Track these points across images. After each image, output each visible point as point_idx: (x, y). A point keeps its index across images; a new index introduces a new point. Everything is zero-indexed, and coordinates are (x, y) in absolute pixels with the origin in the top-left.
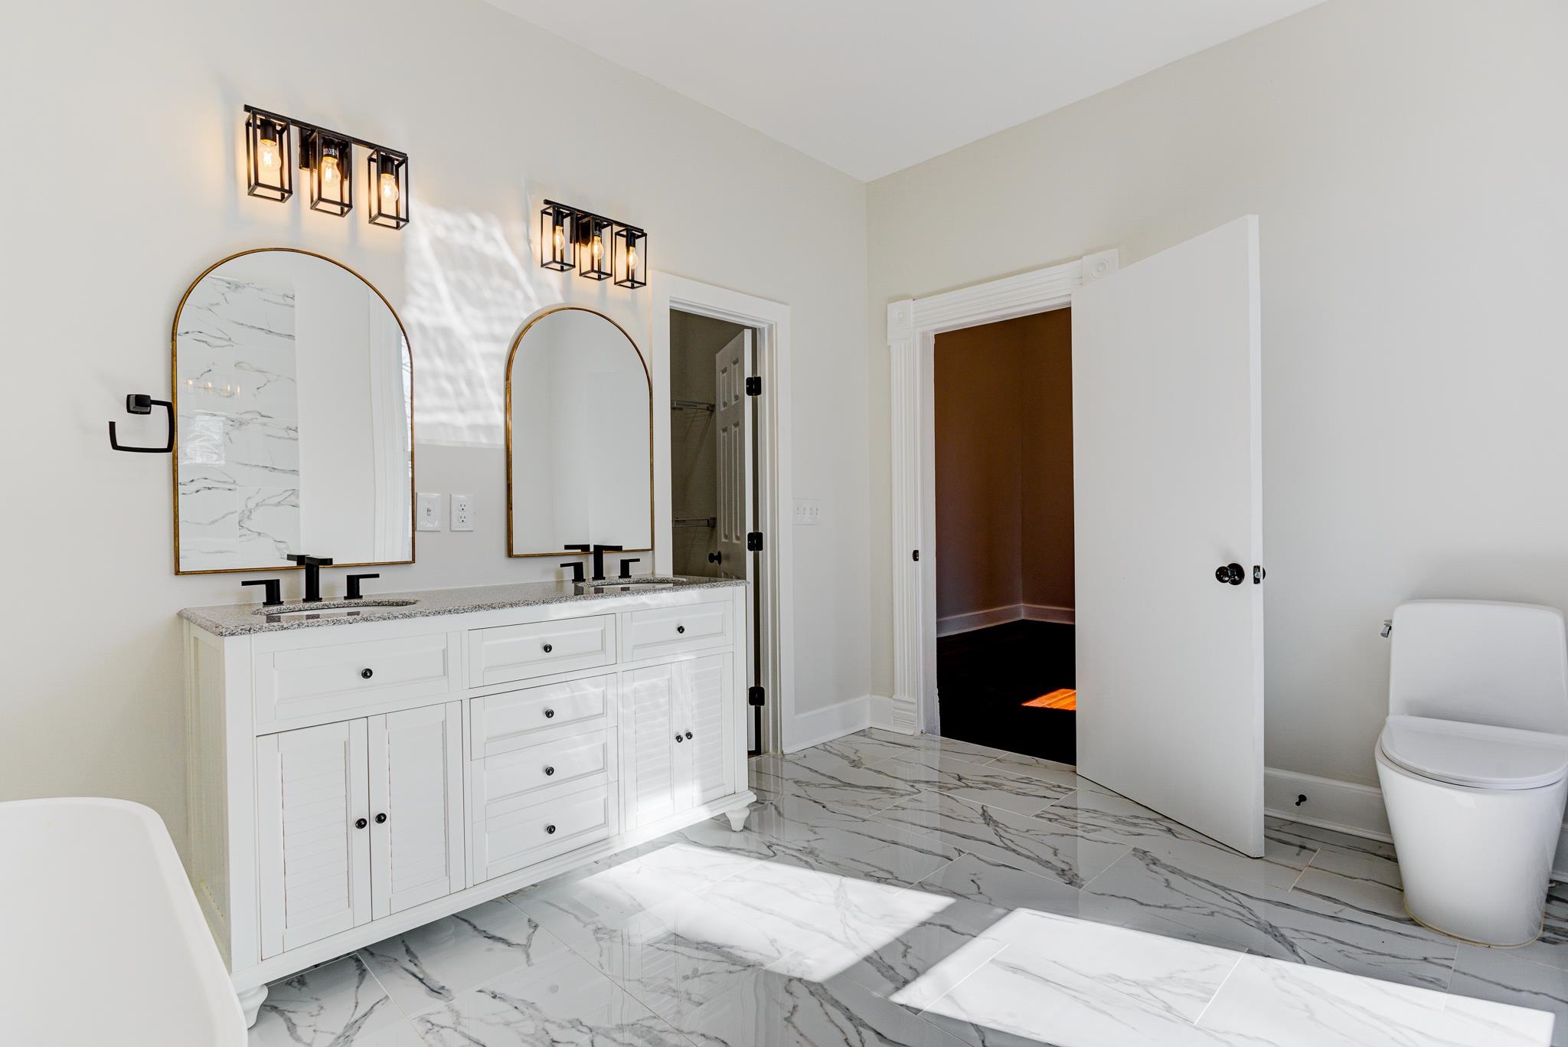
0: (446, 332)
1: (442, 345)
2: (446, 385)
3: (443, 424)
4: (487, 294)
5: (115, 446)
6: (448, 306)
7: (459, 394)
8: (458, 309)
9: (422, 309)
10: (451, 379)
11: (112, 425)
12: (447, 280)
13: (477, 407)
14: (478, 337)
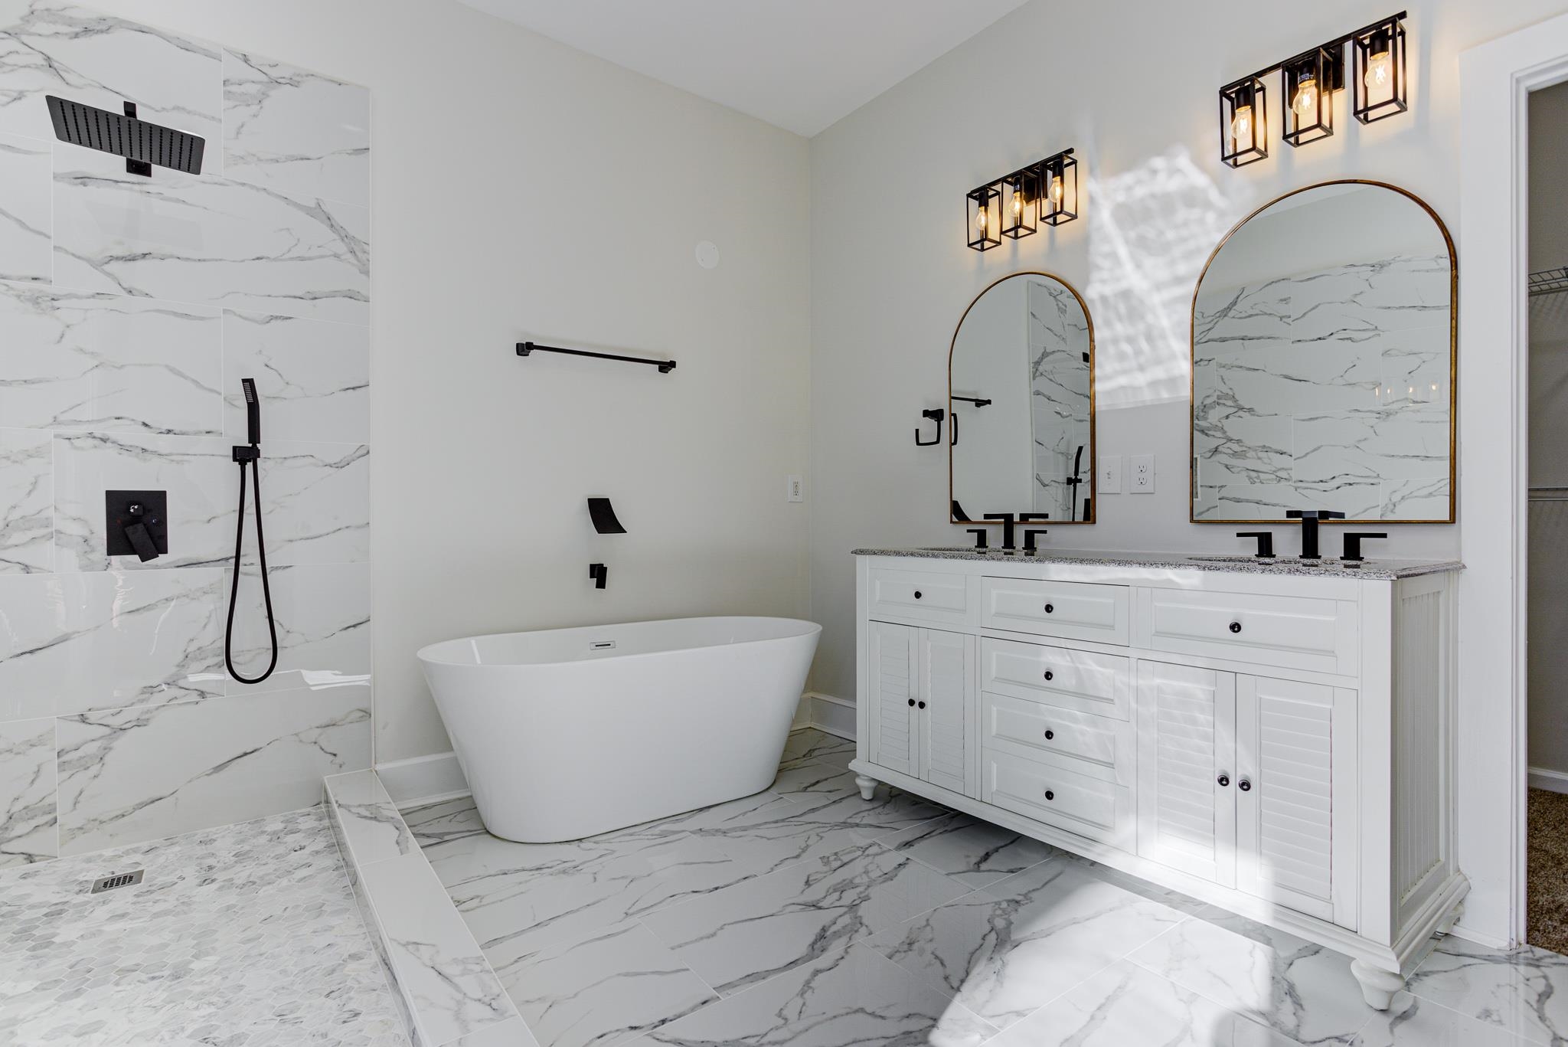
0: (1126, 295)
1: (1122, 309)
2: (1127, 348)
3: (1123, 388)
4: (1170, 235)
5: (918, 444)
6: (1129, 267)
7: (1138, 353)
8: (1138, 266)
9: (1103, 282)
10: (1130, 340)
11: (917, 431)
12: (1127, 242)
13: (1158, 362)
14: (1159, 287)
